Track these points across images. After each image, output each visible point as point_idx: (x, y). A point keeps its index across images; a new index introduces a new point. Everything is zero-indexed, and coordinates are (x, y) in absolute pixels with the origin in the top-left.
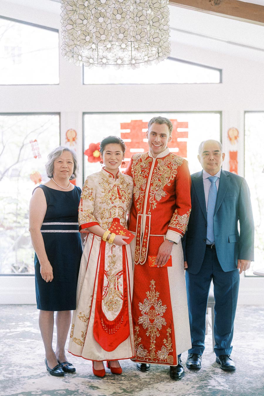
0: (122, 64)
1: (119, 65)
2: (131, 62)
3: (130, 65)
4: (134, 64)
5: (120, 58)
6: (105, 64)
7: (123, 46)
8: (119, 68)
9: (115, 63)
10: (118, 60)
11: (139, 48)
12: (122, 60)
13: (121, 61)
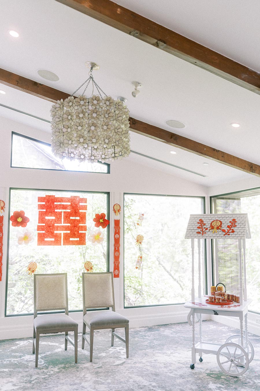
0: (84, 159)
1: (82, 159)
2: (91, 158)
3: (90, 160)
4: (93, 160)
5: (83, 154)
6: (73, 158)
7: (86, 146)
8: (82, 161)
9: (80, 158)
10: (82, 155)
11: (97, 149)
12: (84, 155)
13: (84, 157)
